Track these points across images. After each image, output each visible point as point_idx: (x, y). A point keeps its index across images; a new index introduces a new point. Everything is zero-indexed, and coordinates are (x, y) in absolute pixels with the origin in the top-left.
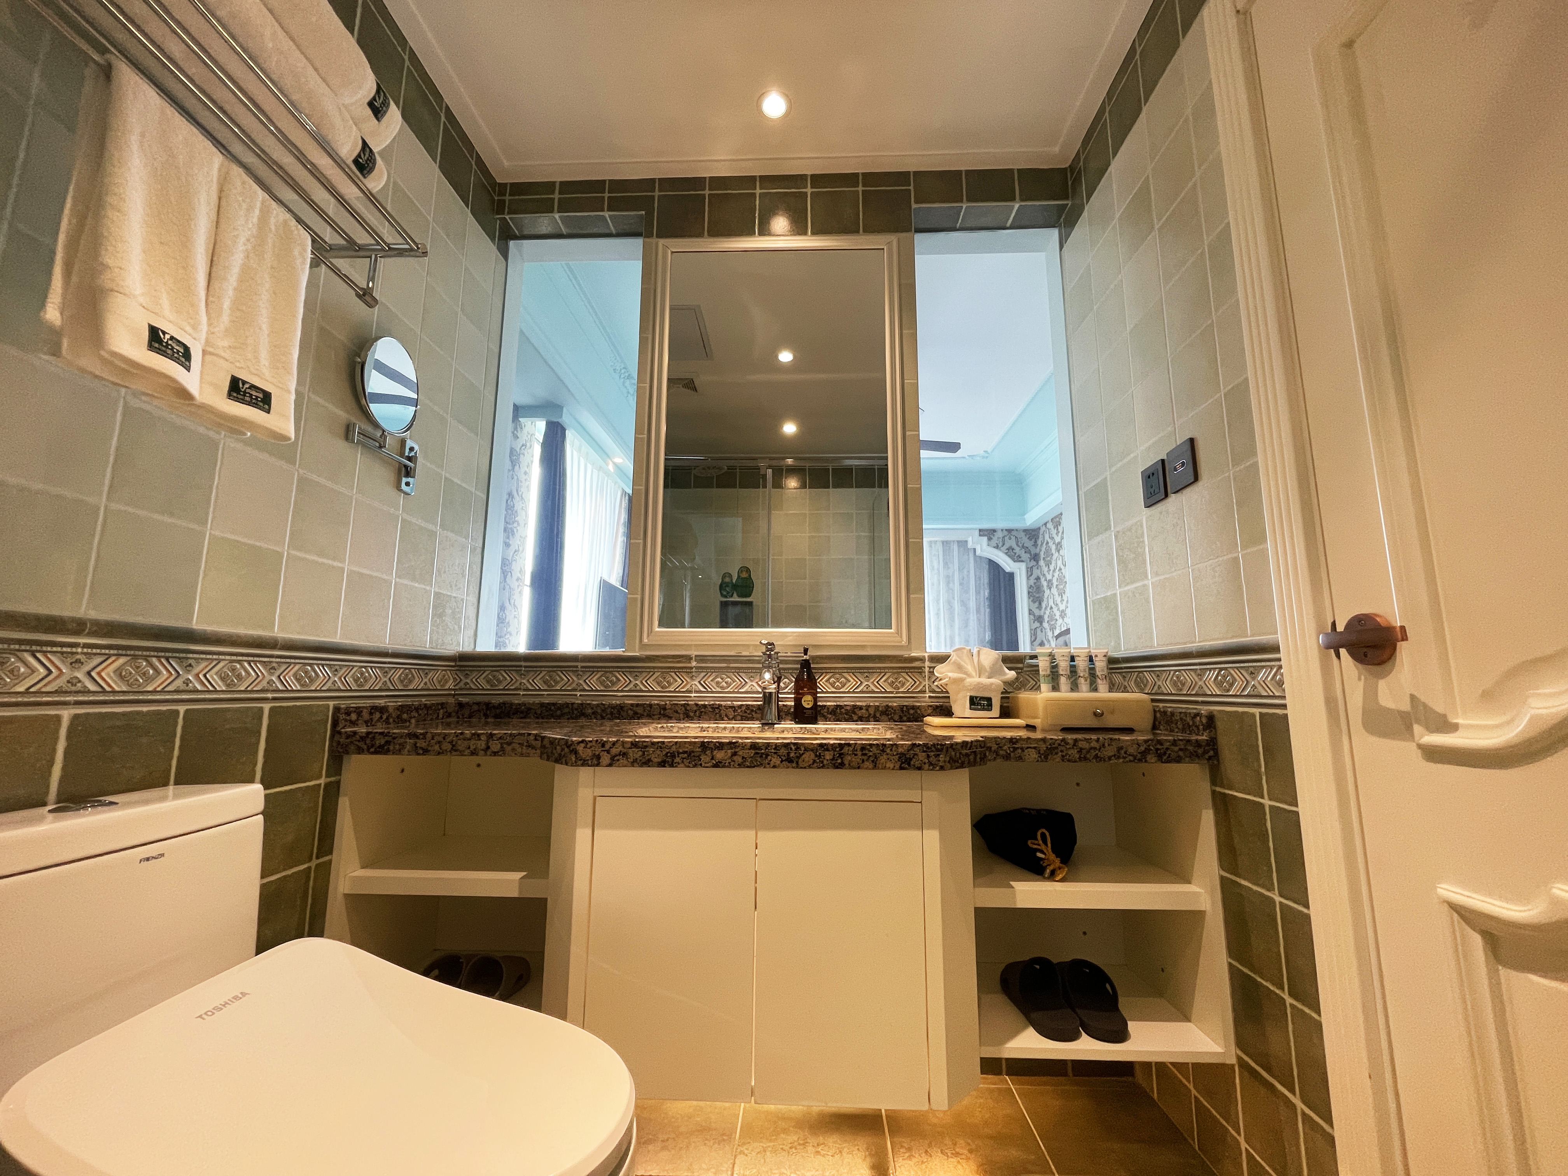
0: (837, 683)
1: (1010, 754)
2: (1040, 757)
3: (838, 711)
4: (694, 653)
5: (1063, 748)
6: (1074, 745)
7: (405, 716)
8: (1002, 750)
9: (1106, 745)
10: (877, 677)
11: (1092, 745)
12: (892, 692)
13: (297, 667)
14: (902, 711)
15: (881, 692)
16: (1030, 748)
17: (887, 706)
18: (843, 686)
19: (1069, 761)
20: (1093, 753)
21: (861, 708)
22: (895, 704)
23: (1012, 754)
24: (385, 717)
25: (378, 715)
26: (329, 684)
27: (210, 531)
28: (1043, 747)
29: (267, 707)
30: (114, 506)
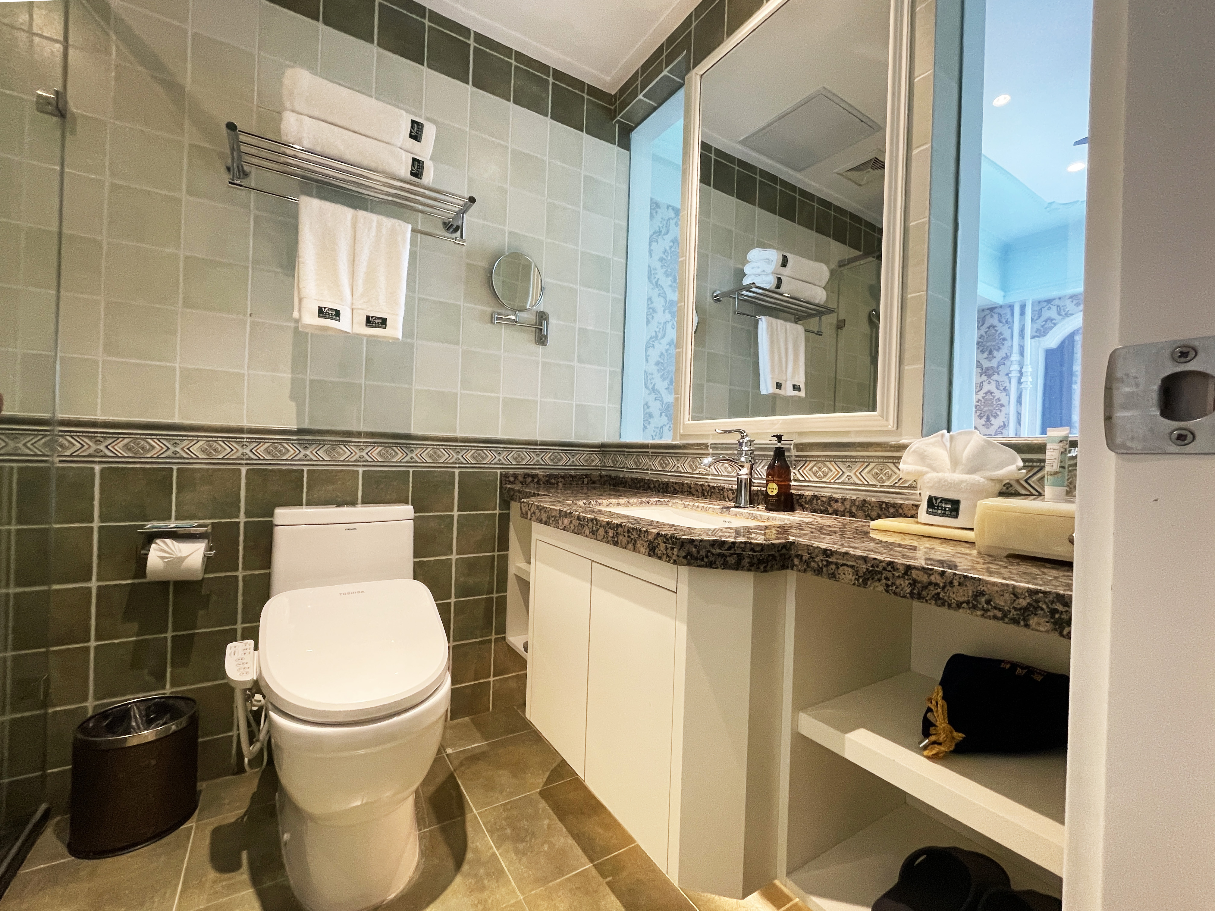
0: (820, 473)
1: (822, 568)
2: (858, 580)
3: (815, 501)
4: (710, 441)
5: (889, 575)
6: (906, 573)
7: (553, 481)
8: (814, 561)
9: (956, 583)
10: (860, 467)
11: (932, 578)
12: (875, 486)
13: (473, 451)
14: (881, 509)
15: (864, 485)
16: (847, 565)
17: (864, 500)
18: (825, 476)
19: (895, 593)
20: (933, 591)
21: (836, 501)
22: (873, 499)
23: (824, 569)
24: (536, 480)
25: (530, 479)
26: (496, 460)
27: (416, 386)
28: (863, 567)
29: (457, 471)
30: (367, 383)
